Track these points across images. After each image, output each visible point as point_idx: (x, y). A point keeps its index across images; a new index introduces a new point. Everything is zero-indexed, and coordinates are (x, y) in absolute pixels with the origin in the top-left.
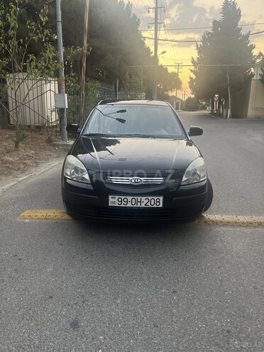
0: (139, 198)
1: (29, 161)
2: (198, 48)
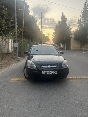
0: (51, 71)
1: (7, 64)
2: (54, 29)
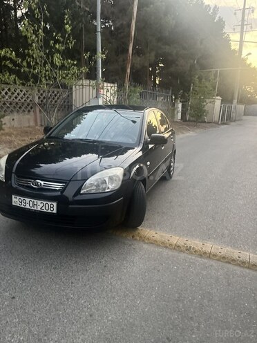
0: (35, 201)
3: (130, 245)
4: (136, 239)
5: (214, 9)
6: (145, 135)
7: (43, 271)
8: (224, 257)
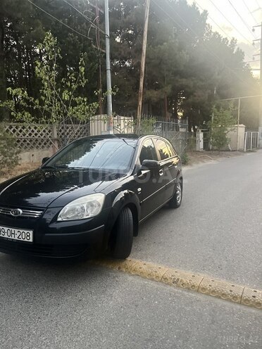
0: (13, 230)
3: (114, 277)
4: (122, 271)
5: (232, 41)
6: (137, 161)
7: (13, 304)
8: (213, 291)
